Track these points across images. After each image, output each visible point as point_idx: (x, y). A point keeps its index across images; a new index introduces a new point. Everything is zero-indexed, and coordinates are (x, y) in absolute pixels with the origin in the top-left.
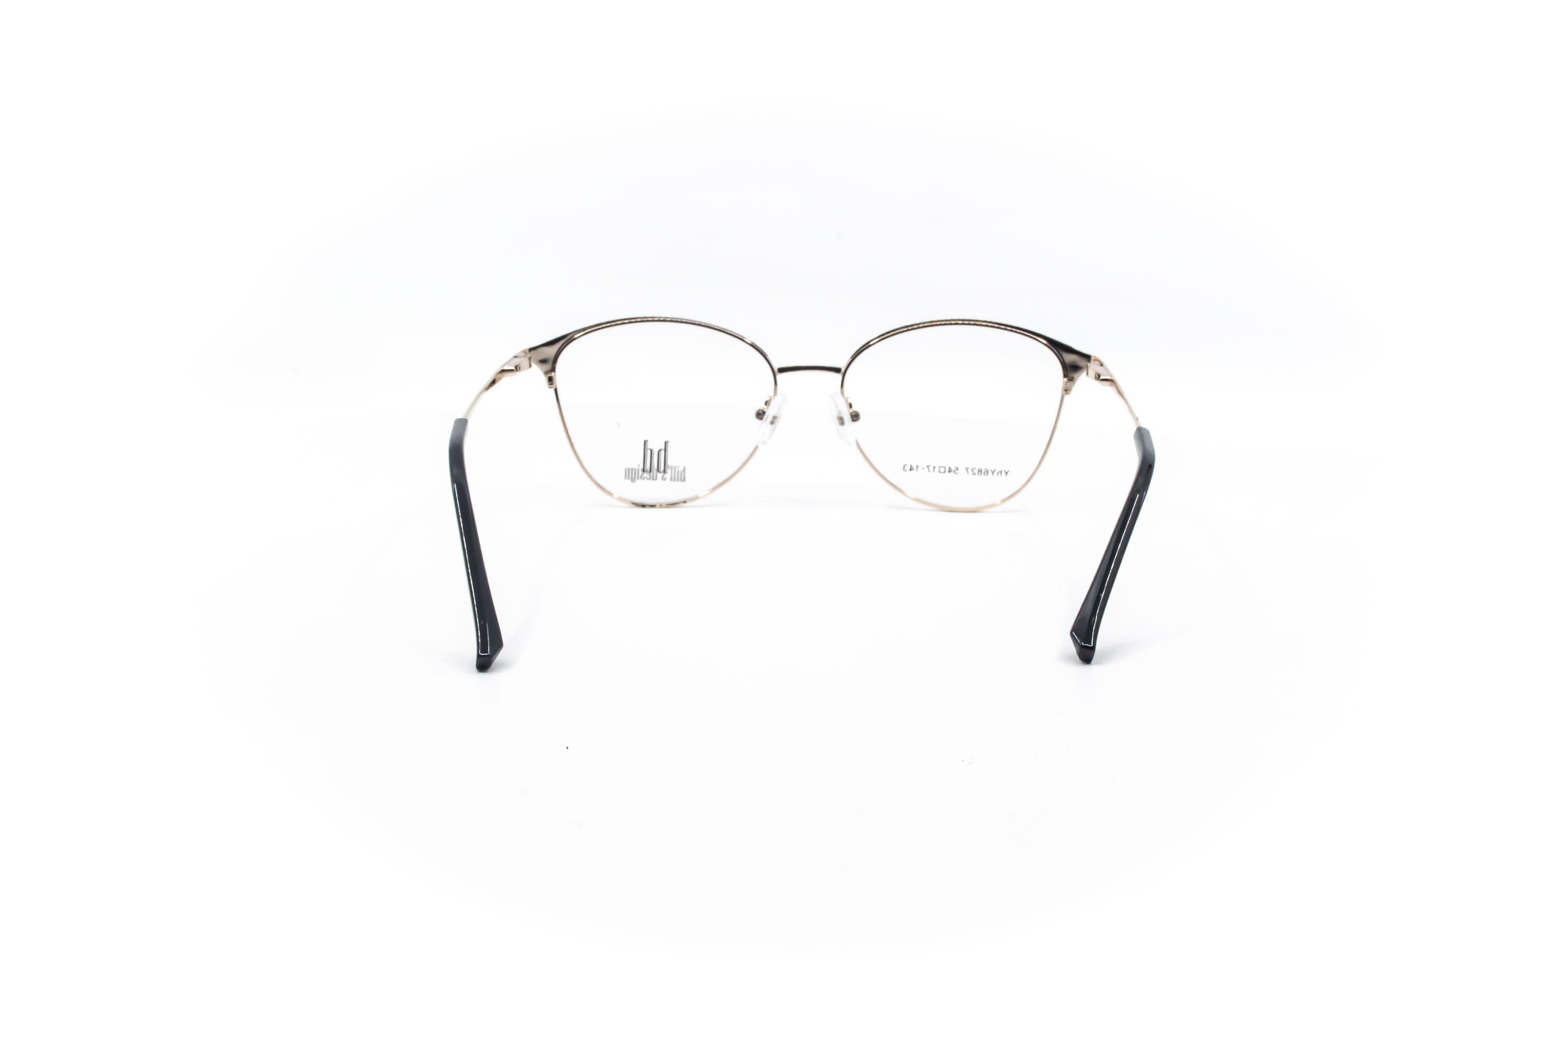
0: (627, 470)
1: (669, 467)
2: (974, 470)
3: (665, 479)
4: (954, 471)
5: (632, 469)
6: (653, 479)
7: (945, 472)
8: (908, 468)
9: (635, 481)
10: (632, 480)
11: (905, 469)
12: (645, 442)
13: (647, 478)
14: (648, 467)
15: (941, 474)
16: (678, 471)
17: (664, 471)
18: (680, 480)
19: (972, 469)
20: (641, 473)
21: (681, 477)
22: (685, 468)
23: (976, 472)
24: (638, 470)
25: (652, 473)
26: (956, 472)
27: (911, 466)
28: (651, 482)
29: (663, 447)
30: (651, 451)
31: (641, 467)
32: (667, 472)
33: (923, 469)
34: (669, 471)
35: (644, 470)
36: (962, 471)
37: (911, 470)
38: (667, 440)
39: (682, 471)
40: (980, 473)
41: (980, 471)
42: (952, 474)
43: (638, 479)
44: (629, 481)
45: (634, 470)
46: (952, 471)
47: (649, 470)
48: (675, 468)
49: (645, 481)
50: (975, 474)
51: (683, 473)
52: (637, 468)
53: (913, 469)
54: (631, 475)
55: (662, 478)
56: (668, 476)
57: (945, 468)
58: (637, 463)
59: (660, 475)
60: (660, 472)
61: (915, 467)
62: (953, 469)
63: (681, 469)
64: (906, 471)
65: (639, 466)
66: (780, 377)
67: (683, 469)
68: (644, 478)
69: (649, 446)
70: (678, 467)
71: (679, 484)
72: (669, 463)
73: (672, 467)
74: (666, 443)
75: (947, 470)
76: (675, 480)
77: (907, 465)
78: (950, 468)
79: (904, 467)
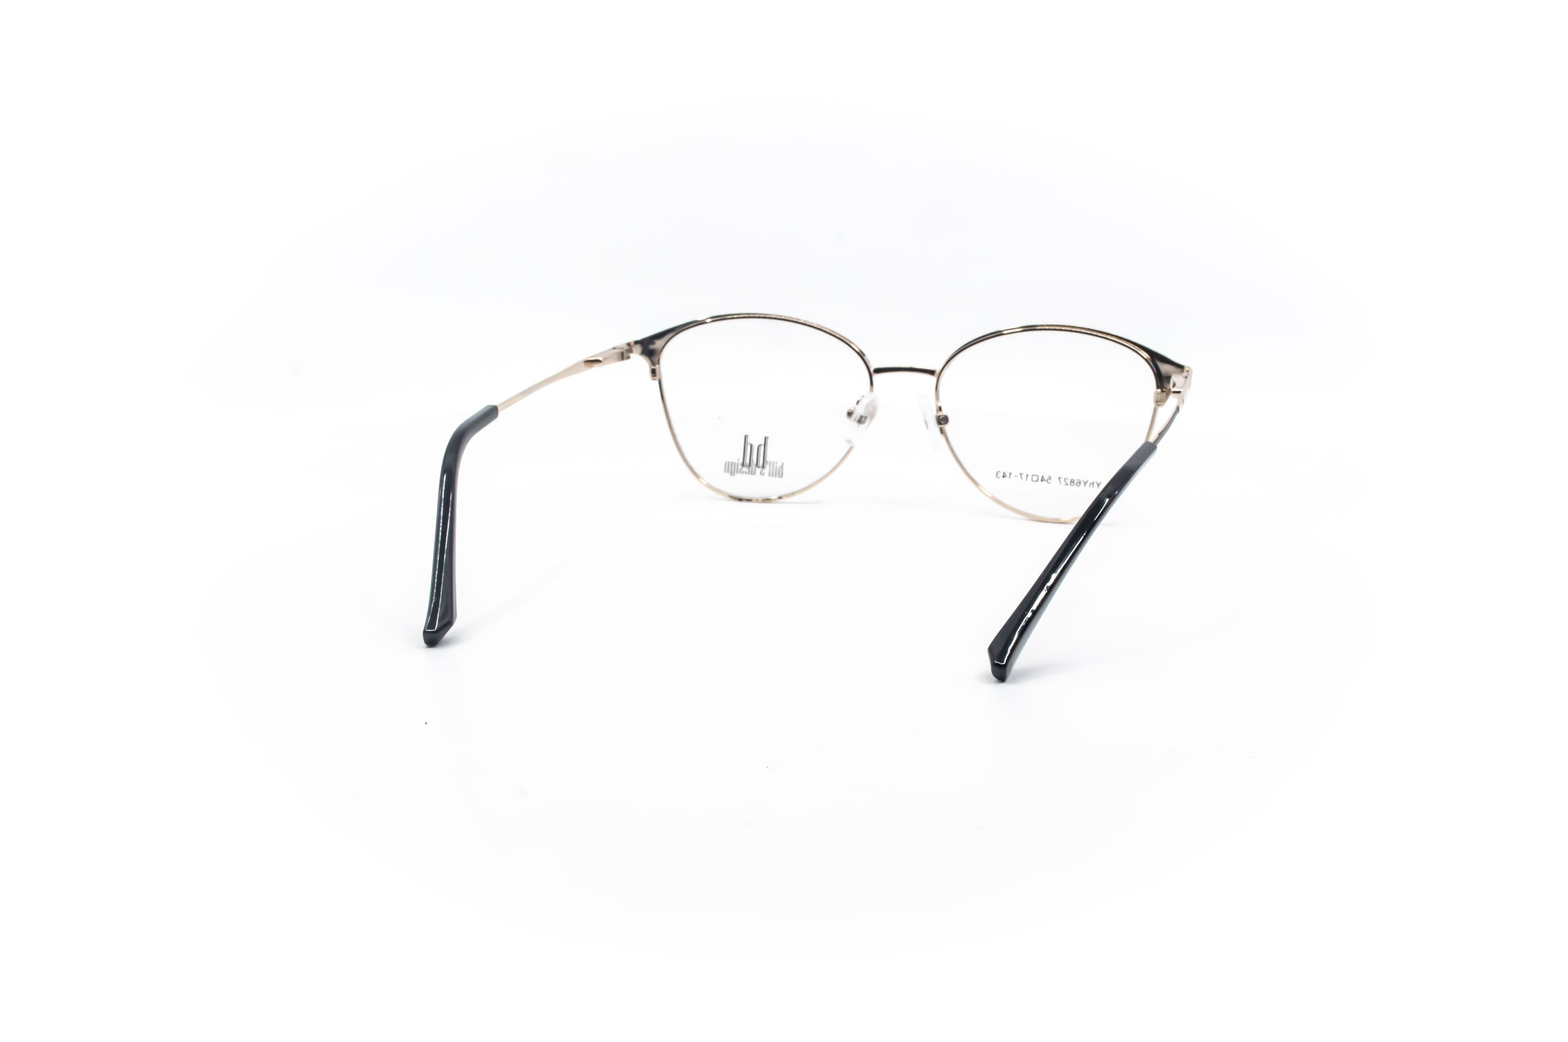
0: (727, 464)
1: (767, 462)
2: (1066, 480)
3: (764, 474)
4: (1047, 480)
5: (732, 463)
6: (752, 474)
7: (1037, 481)
8: (1001, 475)
9: (734, 475)
10: (731, 474)
11: (998, 476)
12: (746, 437)
13: (746, 472)
14: (747, 461)
15: (1033, 482)
16: (776, 467)
17: (763, 467)
18: (777, 475)
19: (1065, 479)
20: (740, 467)
21: (779, 473)
22: (783, 464)
23: (1068, 482)
24: (738, 463)
25: (751, 468)
26: (1049, 481)
27: (1004, 473)
28: (750, 476)
29: (763, 443)
30: (751, 446)
31: (741, 461)
32: (765, 468)
33: (1016, 476)
34: (767, 466)
35: (743, 465)
36: (1055, 480)
37: (1003, 477)
38: (767, 436)
39: (780, 467)
40: (1072, 484)
41: (1072, 481)
42: (1044, 482)
43: (737, 472)
44: (728, 475)
45: (733, 464)
46: (1044, 480)
47: (748, 464)
48: (773, 463)
49: (744, 475)
50: (1067, 484)
51: (781, 468)
52: (736, 461)
53: (1006, 476)
54: (731, 469)
55: (761, 473)
56: (766, 471)
57: (1038, 476)
58: (736, 456)
59: (758, 470)
60: (759, 467)
61: (1008, 474)
62: (1046, 478)
63: (779, 465)
64: (999, 477)
65: (738, 460)
66: (876, 377)
67: (781, 465)
68: (743, 472)
69: (750, 441)
70: (777, 463)
71: (776, 480)
72: (769, 458)
73: (770, 463)
74: (766, 439)
75: (1040, 478)
76: (772, 475)
77: (1000, 472)
78: (1043, 477)
79: (997, 474)
